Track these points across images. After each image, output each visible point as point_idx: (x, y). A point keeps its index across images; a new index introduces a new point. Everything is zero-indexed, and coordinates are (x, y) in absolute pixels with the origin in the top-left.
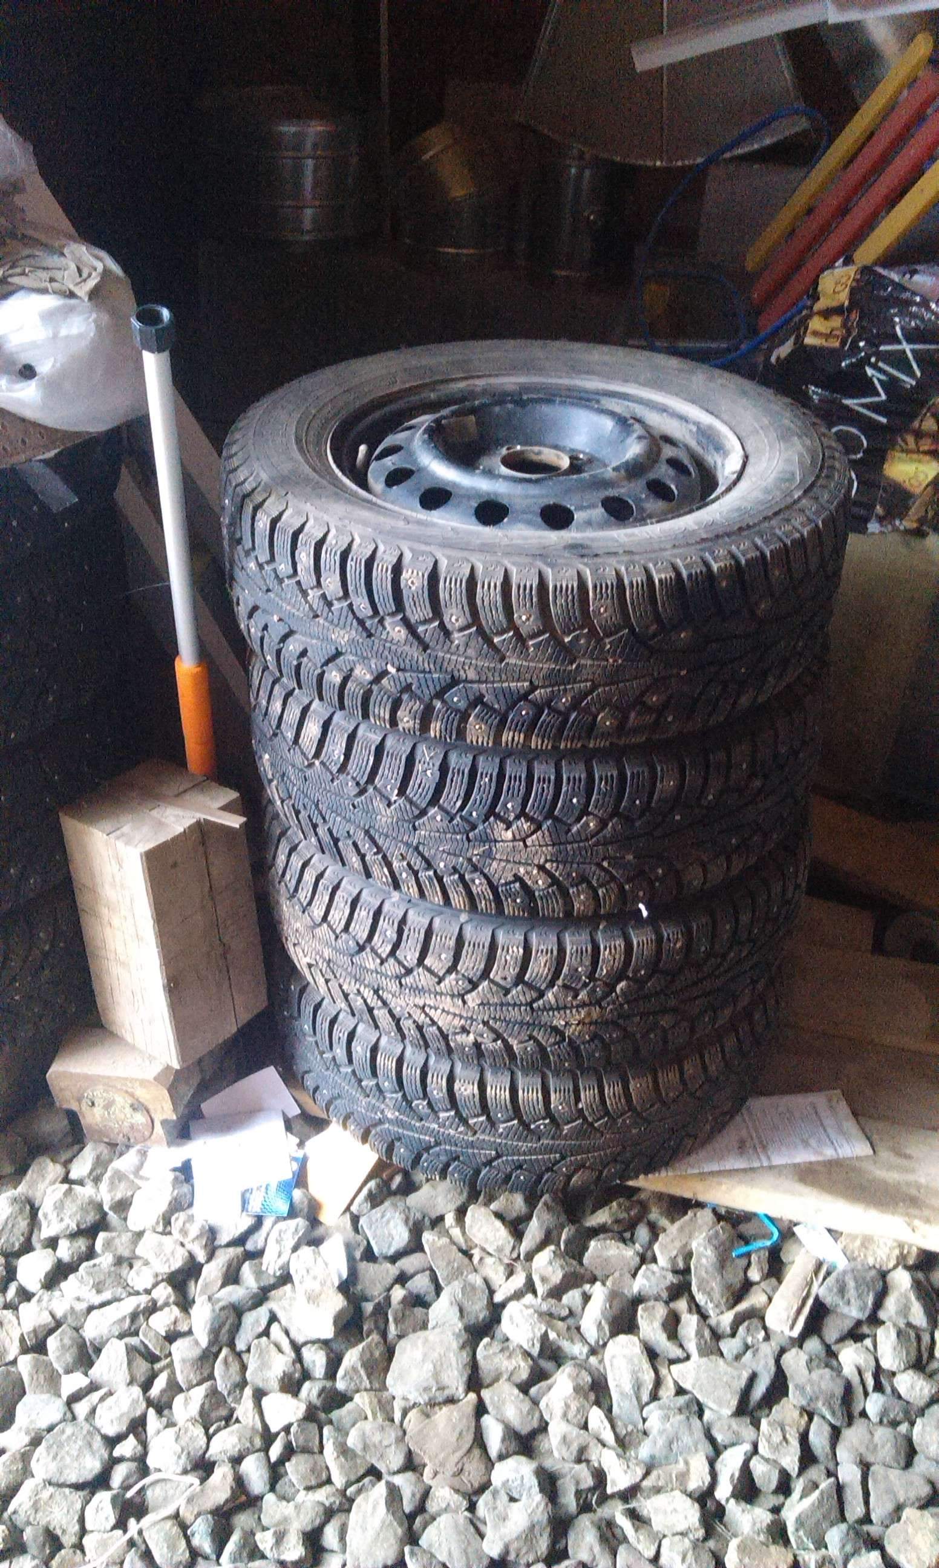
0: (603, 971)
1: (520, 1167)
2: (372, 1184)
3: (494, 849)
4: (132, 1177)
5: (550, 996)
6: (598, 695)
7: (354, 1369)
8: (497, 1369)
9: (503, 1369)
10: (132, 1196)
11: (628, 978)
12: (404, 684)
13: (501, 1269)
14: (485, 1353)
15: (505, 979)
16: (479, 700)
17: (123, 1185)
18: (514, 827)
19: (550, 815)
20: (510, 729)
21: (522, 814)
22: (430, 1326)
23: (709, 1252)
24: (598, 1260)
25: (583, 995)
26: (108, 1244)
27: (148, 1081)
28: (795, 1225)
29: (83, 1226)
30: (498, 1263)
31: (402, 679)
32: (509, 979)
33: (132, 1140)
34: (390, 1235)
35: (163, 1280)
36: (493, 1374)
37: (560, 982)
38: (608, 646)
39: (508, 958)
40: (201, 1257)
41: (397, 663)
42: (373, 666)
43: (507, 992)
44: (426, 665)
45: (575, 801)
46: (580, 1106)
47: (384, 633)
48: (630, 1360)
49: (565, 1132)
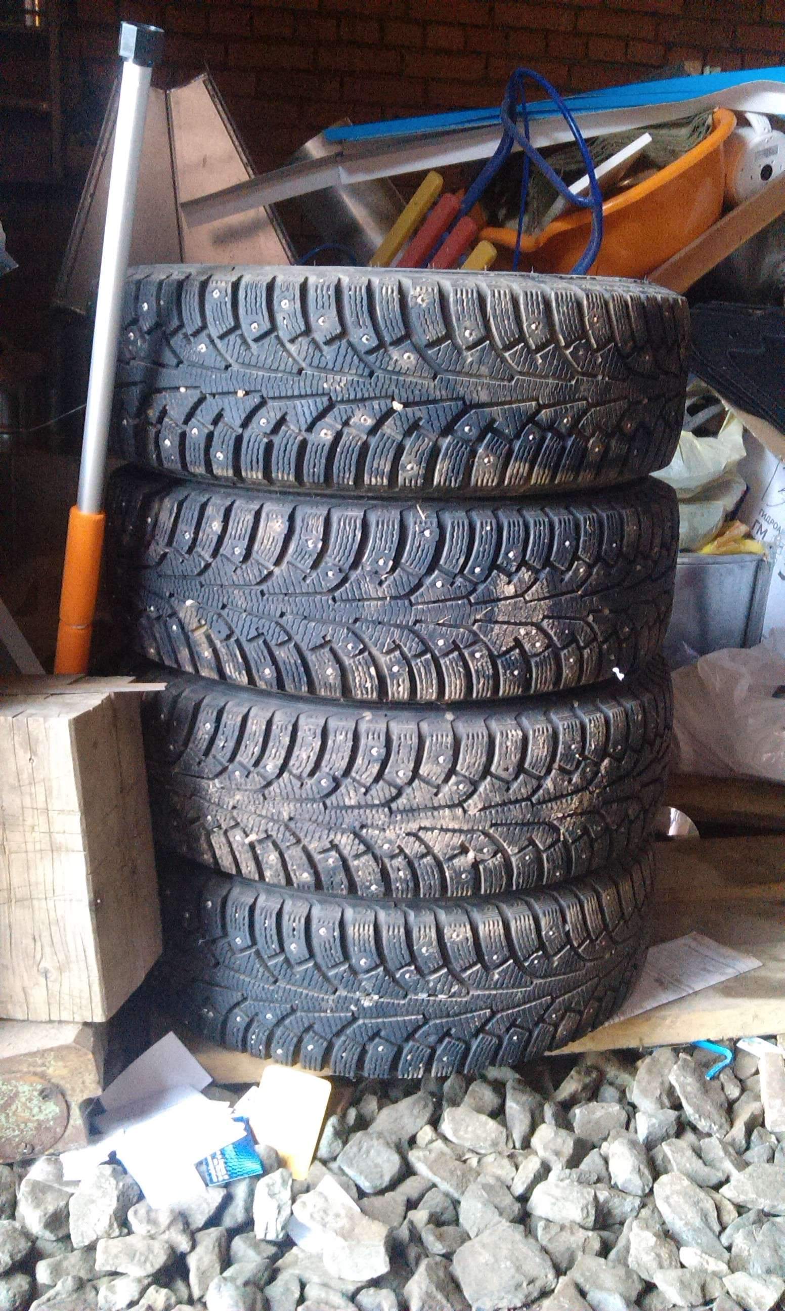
0: (592, 745)
1: (513, 1024)
2: (333, 1120)
3: (496, 609)
4: (56, 1186)
5: (549, 783)
6: (591, 415)
7: (429, 1295)
8: (568, 1249)
9: (574, 1246)
10: (67, 1205)
11: (610, 755)
12: (411, 422)
13: (506, 1162)
14: (548, 1237)
15: (507, 769)
16: (489, 428)
17: (49, 1197)
18: (515, 580)
19: (547, 563)
20: (516, 460)
21: (523, 563)
22: (472, 1235)
23: (689, 1080)
24: (589, 1126)
25: (576, 778)
26: (57, 1272)
27: (67, 1047)
28: (739, 1040)
29: (18, 1257)
30: (499, 1158)
31: (410, 415)
32: (511, 769)
33: (38, 1148)
34: (376, 1166)
35: (149, 1285)
36: (567, 1256)
37: (556, 766)
38: (600, 360)
39: (509, 743)
40: (183, 1244)
41: (404, 396)
42: (376, 407)
43: (508, 784)
44: (438, 393)
45: (567, 543)
46: (567, 929)
47: (392, 363)
48: (685, 1194)
49: (556, 964)
